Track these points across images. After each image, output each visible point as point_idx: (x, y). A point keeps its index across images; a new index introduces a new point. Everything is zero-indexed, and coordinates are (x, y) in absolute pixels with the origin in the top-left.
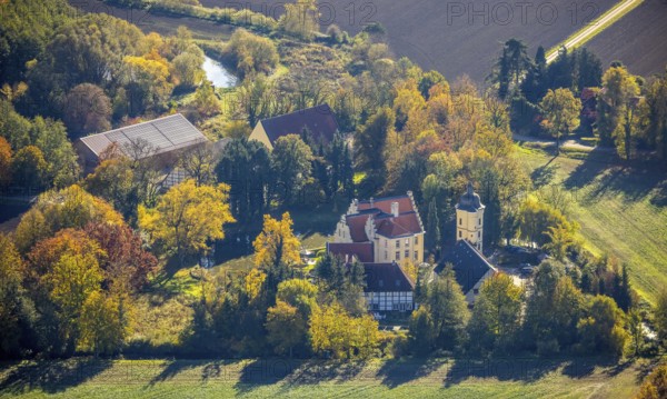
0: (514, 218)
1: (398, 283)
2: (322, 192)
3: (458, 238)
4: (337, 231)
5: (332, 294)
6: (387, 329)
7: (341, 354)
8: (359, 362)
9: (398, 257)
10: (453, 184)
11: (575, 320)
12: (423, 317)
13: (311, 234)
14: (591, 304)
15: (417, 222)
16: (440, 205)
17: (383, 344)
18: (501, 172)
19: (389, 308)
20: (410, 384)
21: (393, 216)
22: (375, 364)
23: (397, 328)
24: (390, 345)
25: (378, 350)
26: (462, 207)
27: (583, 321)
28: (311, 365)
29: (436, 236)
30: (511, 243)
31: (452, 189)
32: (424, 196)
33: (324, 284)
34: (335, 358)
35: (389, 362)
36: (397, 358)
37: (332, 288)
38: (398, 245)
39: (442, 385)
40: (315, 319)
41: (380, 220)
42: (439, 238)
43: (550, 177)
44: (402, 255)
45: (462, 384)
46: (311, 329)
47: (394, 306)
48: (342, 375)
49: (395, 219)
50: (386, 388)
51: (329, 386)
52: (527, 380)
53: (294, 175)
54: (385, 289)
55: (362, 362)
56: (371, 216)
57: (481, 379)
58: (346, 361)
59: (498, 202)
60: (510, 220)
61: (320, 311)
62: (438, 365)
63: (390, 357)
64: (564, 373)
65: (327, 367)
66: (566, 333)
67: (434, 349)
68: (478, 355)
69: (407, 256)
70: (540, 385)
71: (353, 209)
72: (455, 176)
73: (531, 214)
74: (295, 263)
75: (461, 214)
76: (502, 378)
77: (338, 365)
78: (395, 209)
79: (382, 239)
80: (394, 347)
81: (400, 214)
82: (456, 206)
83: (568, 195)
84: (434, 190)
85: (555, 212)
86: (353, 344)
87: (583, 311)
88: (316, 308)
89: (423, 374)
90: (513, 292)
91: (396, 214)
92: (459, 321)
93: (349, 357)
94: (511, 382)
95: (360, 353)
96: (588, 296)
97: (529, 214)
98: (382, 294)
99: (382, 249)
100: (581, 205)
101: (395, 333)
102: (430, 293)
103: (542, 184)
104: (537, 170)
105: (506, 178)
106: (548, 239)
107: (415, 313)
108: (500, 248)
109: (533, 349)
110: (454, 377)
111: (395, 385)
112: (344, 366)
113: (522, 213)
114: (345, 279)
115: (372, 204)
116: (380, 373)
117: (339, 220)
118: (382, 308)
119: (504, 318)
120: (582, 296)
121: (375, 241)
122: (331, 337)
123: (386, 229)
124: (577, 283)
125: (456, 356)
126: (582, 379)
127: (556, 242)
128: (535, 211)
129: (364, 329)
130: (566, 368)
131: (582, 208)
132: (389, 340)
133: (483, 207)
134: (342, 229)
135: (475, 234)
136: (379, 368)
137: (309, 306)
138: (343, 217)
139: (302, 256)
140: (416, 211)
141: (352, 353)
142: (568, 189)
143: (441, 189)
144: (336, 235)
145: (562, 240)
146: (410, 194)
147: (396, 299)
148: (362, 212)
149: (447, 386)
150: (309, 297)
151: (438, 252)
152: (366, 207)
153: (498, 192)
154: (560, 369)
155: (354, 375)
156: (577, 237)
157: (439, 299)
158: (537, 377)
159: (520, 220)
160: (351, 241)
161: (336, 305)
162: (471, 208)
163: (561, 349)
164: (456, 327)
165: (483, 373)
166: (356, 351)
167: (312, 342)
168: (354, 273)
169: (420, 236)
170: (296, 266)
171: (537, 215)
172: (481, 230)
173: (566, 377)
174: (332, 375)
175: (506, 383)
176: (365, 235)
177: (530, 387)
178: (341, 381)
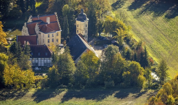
0: (102, 24)
1: (46, 54)
2: (21, 11)
3: (77, 33)
4: (23, 30)
5: (15, 60)
6: (40, 75)
7: (18, 86)
8: (25, 90)
9: (49, 42)
10: (76, 9)
11: (122, 72)
12: (54, 70)
13: (14, 30)
14: (129, 65)
15: (58, 26)
16: (70, 18)
17: (36, 82)
18: (98, 3)
19: (43, 65)
20: (46, 101)
21: (47, 23)
22: (32, 91)
23: (44, 75)
24: (39, 83)
25: (34, 85)
26: (78, 20)
27: (125, 73)
28: (4, 92)
29: (67, 32)
30: (101, 35)
31: (76, 11)
32: (63, 14)
33: (11, 55)
34: (15, 88)
35: (39, 90)
36: (42, 88)
37: (15, 57)
38: (49, 37)
39: (60, 101)
40: (6, 71)
41: (42, 25)
42: (69, 33)
43: (123, 4)
44: (51, 41)
45: (69, 101)
46: (4, 75)
47: (45, 64)
48: (17, 96)
49: (48, 25)
50: (35, 102)
51: (10, 101)
52: (99, 100)
53: (9, 3)
54: (41, 57)
55: (27, 90)
56: (37, 23)
57: (78, 99)
58: (19, 90)
59: (95, 17)
60: (100, 25)
61: (9, 68)
62: (60, 92)
63: (40, 88)
64: (115, 96)
65: (11, 92)
66: (118, 78)
67: (59, 85)
68: (78, 87)
69: (53, 41)
70: (104, 101)
71: (30, 20)
72: (78, 5)
73: (110, 22)
74: (4, 44)
75: (78, 23)
76: (88, 98)
77: (16, 92)
78: (48, 21)
79: (42, 34)
80: (41, 83)
81: (51, 22)
82: (76, 19)
83: (129, 13)
84: (68, 12)
85: (120, 21)
86: (23, 82)
87: (126, 68)
88: (7, 66)
89: (53, 96)
90: (95, 59)
91: (49, 23)
92: (71, 72)
93: (21, 88)
94: (91, 101)
95: (26, 86)
96: (129, 61)
97: (108, 22)
98: (40, 59)
99: (42, 38)
100: (135, 18)
101: (43, 77)
102: (58, 59)
103: (119, 8)
104: (117, 1)
105: (100, 6)
106: (116, 34)
107: (50, 69)
108: (96, 37)
109: (103, 85)
110: (66, 98)
111: (39, 101)
112: (19, 92)
113: (106, 22)
114: (22, 53)
115: (39, 18)
116: (33, 96)
117: (23, 25)
118: (39, 65)
119: (90, 71)
120: (125, 61)
121: (39, 35)
122: (13, 79)
123: (44, 29)
124: (124, 55)
125: (68, 88)
126: (123, 99)
127: (119, 35)
128: (111, 21)
129: (28, 75)
130: (117, 94)
131: (135, 19)
132: (39, 80)
133: (88, 19)
134: (25, 29)
135: (84, 32)
136: (34, 93)
137: (3, 65)
138: (25, 24)
139: (8, 40)
140: (58, 21)
141: (22, 85)
142: (130, 10)
143: (71, 11)
144: (22, 31)
145: (122, 35)
146: (56, 13)
147: (45, 61)
148: (33, 21)
149: (62, 102)
150: (4, 61)
151: (68, 39)
152: (35, 19)
153: (95, 13)
154: (113, 95)
155: (22, 96)
156: (130, 33)
157: (62, 62)
158: (103, 98)
159: (105, 25)
160: (28, 35)
161: (16, 65)
162: (82, 20)
163: (115, 85)
164: (69, 75)
165: (79, 96)
166: (25, 85)
167: (5, 81)
168: (26, 50)
169: (59, 32)
170: (4, 45)
171: (112, 23)
172: (87, 30)
173: (116, 98)
174: (12, 96)
175: (89, 101)
176: (35, 32)
177: (99, 103)
178: (16, 99)
